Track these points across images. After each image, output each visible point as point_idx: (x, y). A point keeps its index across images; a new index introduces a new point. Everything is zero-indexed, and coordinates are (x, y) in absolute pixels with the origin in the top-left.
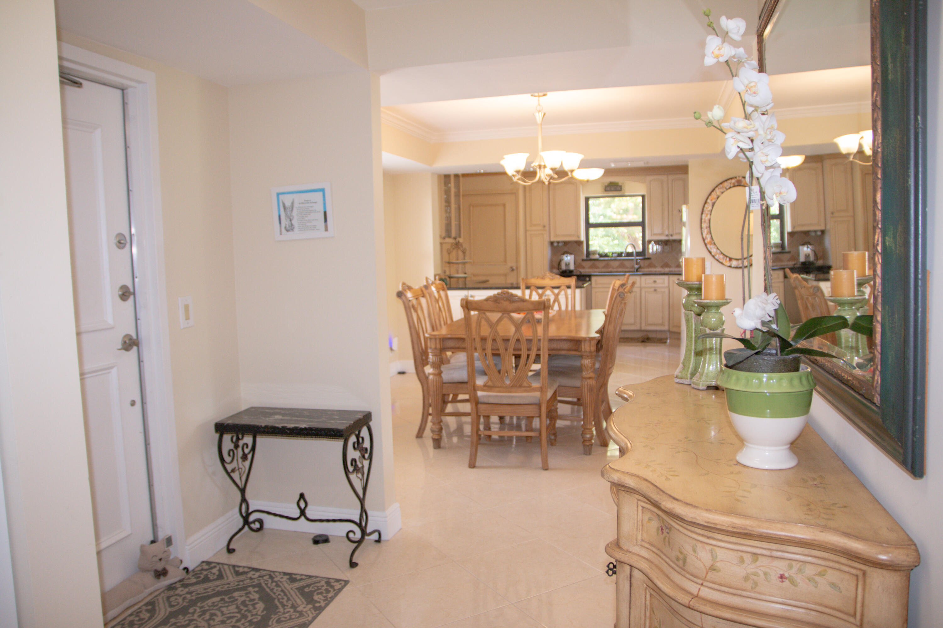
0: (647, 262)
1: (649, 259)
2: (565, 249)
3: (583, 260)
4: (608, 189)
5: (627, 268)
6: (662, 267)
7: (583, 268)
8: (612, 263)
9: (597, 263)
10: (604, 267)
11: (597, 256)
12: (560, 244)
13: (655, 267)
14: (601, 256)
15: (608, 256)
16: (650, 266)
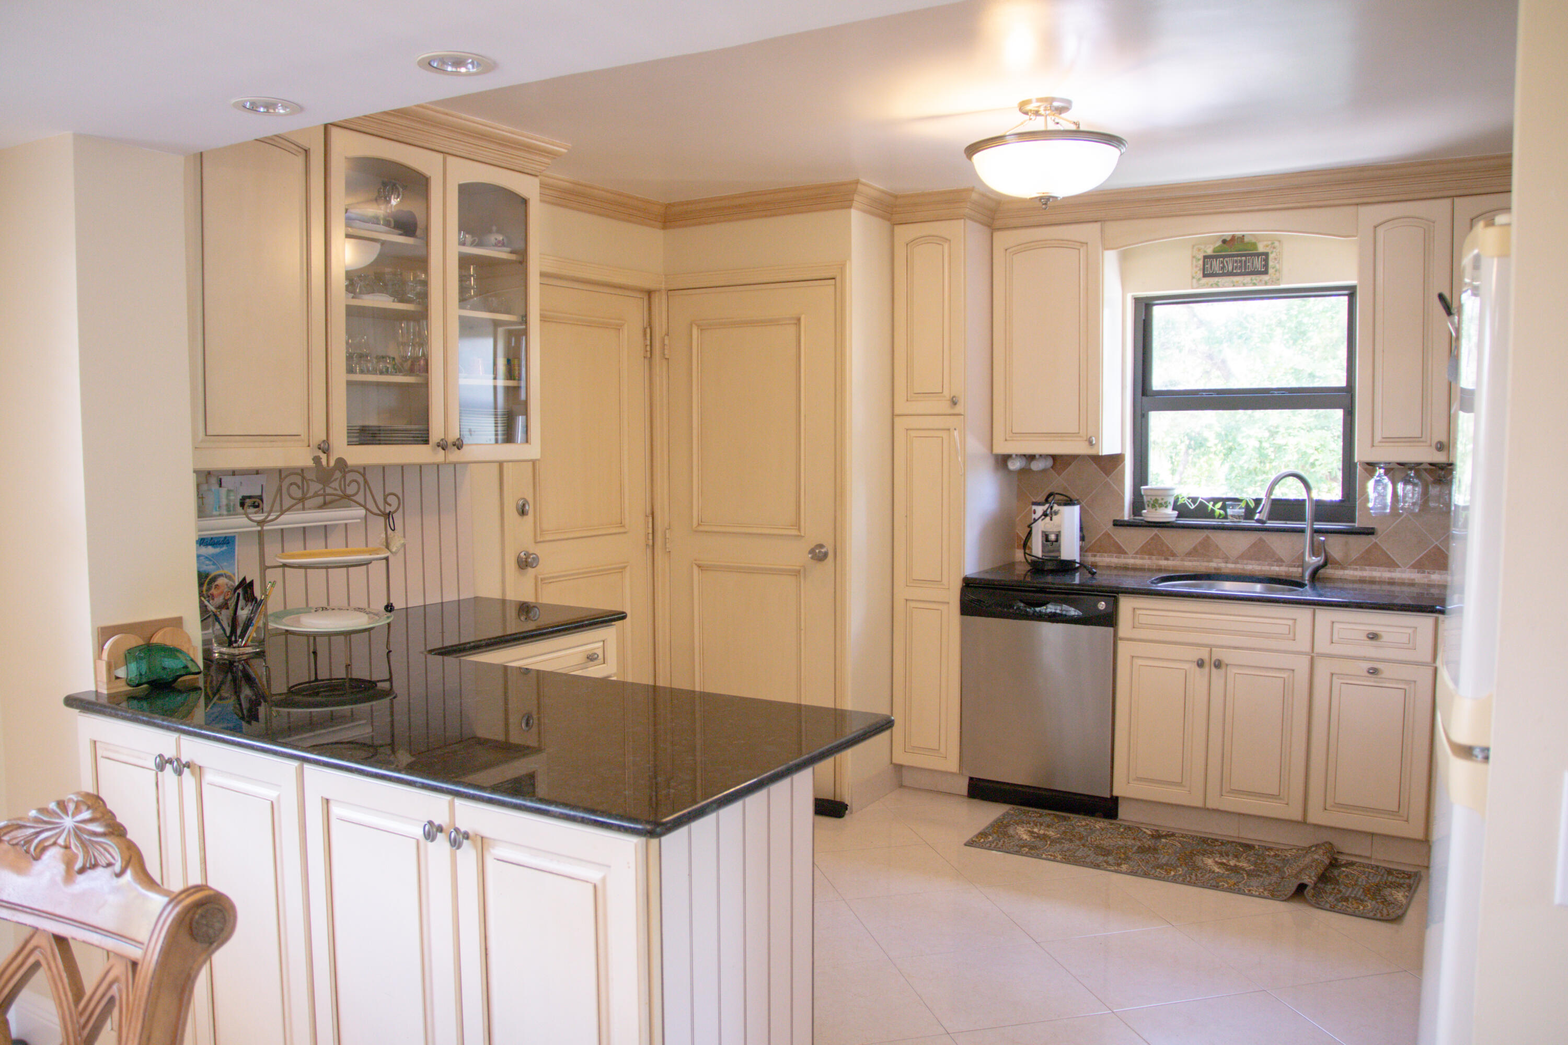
0: (1359, 544)
1: (1369, 532)
2: (1058, 483)
3: (1118, 524)
4: (1216, 265)
5: (1280, 561)
6: (1419, 566)
7: (1121, 551)
8: (1219, 538)
9: (1166, 536)
10: (1192, 553)
11: (1169, 514)
12: (1036, 466)
13: (1391, 564)
14: (1182, 510)
15: (1211, 515)
16: (1367, 559)
